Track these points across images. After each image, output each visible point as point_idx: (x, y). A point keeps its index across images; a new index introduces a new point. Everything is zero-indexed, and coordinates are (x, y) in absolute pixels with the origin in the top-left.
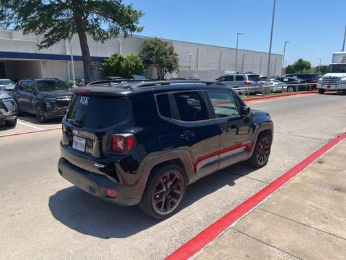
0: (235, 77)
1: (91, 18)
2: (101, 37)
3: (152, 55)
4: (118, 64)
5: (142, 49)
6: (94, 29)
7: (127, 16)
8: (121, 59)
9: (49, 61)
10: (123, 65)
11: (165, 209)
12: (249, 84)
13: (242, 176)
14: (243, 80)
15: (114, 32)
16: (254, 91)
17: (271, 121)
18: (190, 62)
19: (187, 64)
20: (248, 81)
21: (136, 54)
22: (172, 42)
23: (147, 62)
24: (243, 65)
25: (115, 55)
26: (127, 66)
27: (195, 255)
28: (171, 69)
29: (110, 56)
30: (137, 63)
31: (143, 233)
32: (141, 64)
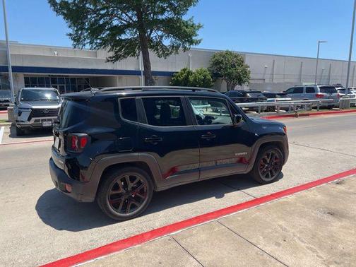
0: (305, 89)
1: (155, 35)
2: (164, 52)
3: (221, 68)
4: (187, 78)
5: (211, 63)
6: (157, 46)
7: (185, 31)
8: (190, 73)
9: (124, 77)
10: (191, 78)
11: (124, 210)
12: (321, 97)
13: (239, 190)
14: (314, 92)
15: (175, 48)
16: (327, 105)
17: (284, 134)
18: (264, 74)
19: (261, 77)
20: (319, 93)
21: (205, 68)
22: (245, 54)
23: (216, 76)
24: (329, 76)
25: (184, 70)
26: (195, 80)
27: (112, 254)
28: (241, 82)
29: (179, 71)
30: (205, 76)
31: (94, 230)
32: (209, 77)
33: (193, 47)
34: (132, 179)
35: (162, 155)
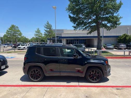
10: (127, 38)
33: (117, 26)
34: (37, 70)
35: (46, 65)
